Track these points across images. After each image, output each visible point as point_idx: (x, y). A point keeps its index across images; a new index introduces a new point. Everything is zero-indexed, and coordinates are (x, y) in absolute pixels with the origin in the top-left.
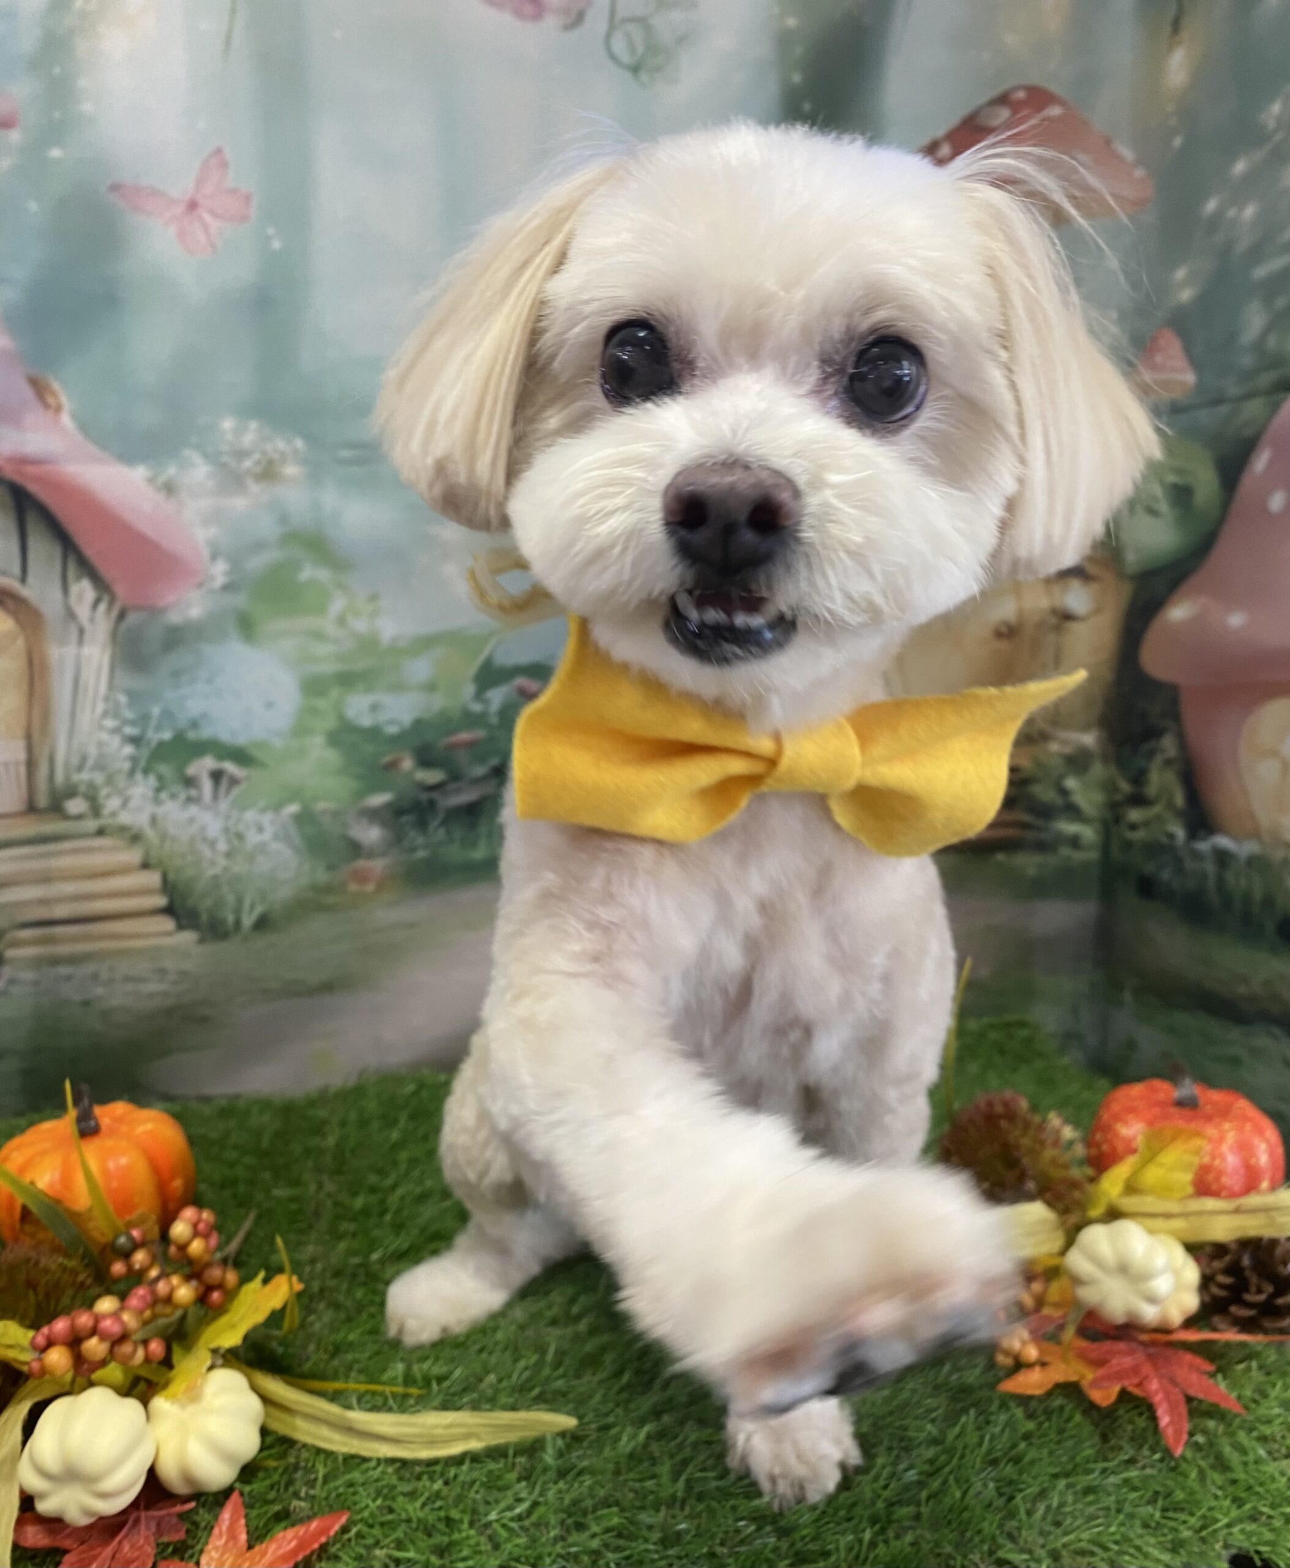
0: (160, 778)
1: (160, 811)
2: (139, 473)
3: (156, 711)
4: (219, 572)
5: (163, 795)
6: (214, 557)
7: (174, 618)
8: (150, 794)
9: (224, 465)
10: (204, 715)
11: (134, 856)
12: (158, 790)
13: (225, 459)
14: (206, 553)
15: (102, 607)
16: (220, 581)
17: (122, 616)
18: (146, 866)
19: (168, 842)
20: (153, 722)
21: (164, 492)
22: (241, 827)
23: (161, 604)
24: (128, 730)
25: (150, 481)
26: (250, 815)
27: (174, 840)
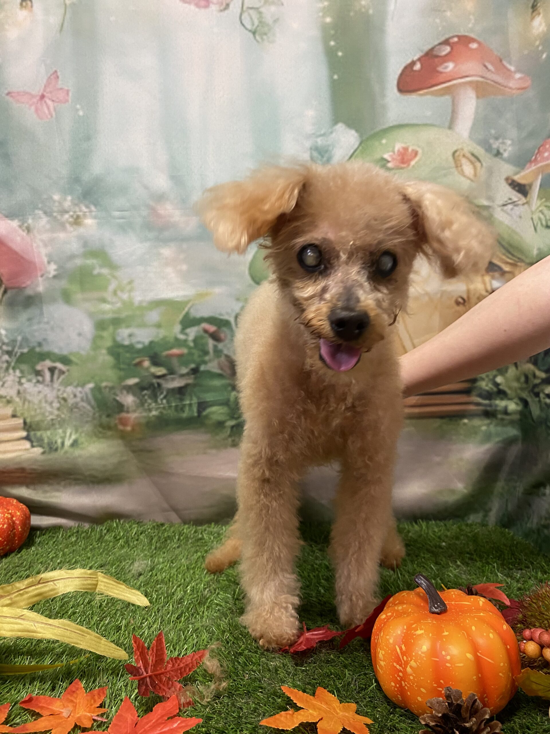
0: (22, 372)
1: (22, 388)
2: (15, 223)
3: (19, 338)
4: (52, 269)
5: (23, 380)
6: (49, 262)
7: (29, 292)
8: (17, 379)
9: (55, 217)
10: (45, 340)
11: (9, 410)
12: (20, 378)
13: (55, 214)
14: (46, 260)
16: (53, 273)
17: (5, 292)
18: (14, 416)
19: (27, 403)
20: (18, 344)
21: (26, 231)
22: (65, 395)
23: (24, 286)
24: (5, 348)
25: (20, 227)
26: (69, 389)
27: (29, 402)
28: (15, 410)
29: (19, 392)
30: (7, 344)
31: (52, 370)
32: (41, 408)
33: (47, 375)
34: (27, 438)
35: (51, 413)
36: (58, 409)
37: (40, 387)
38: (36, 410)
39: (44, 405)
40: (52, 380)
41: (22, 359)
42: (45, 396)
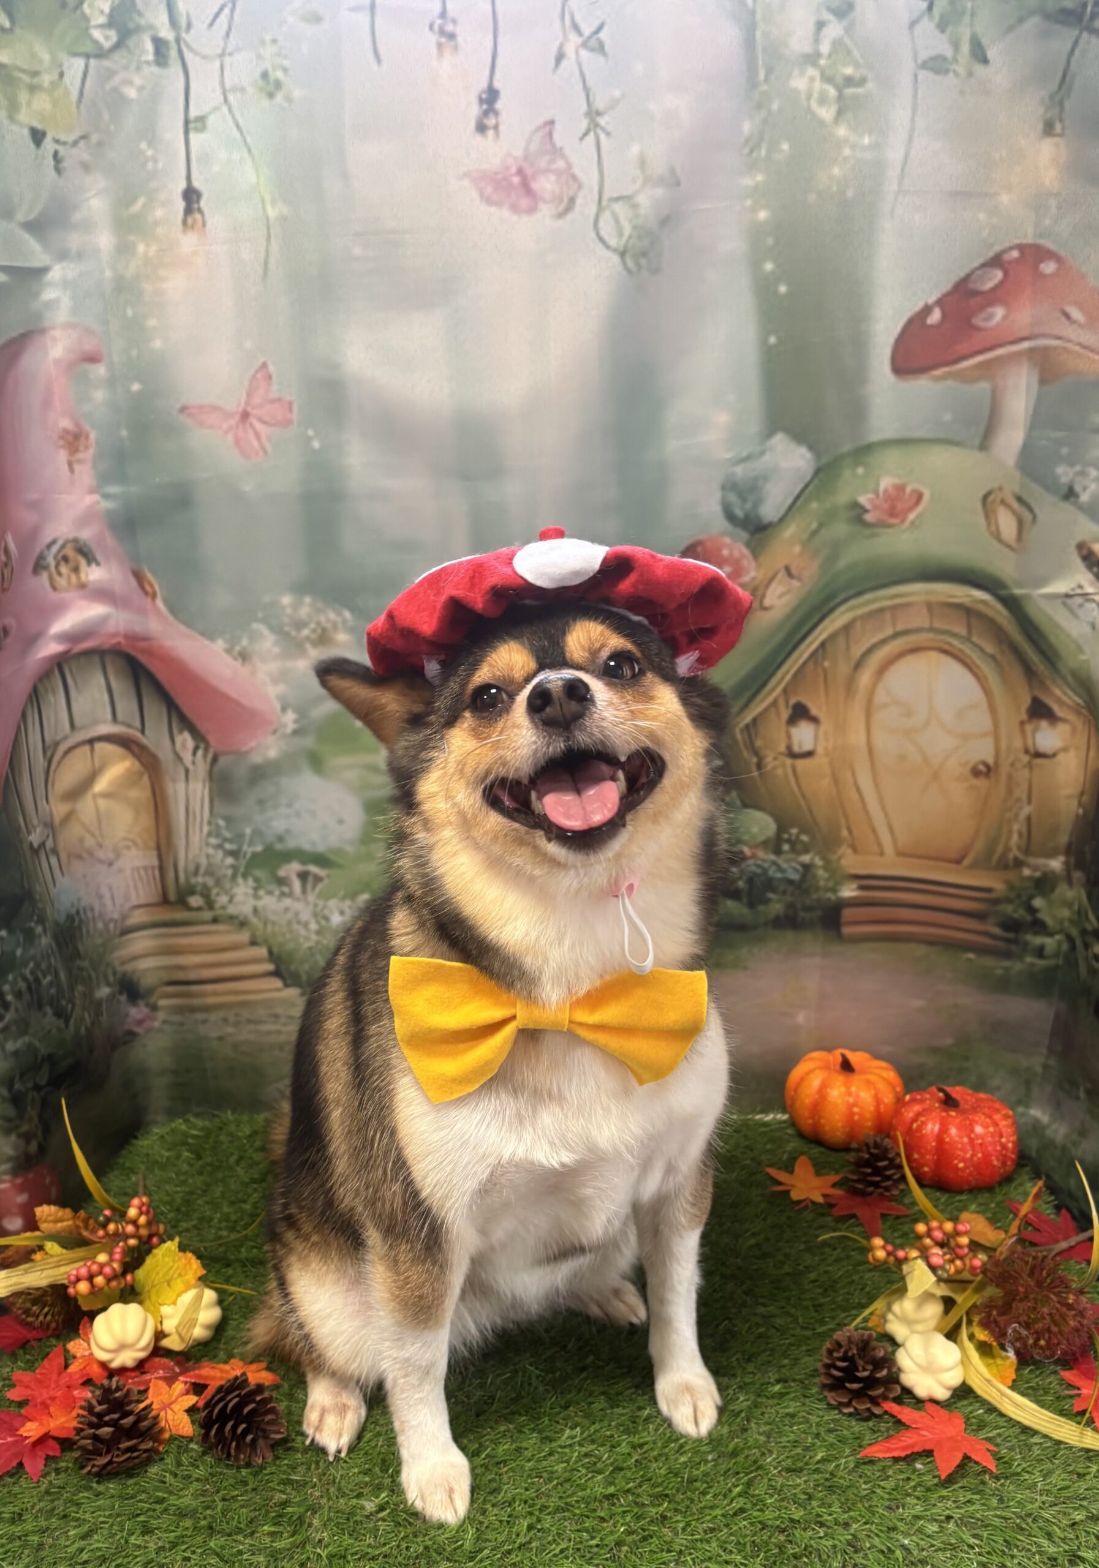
0: (257, 880)
1: (260, 904)
2: (220, 644)
3: (248, 831)
4: (289, 719)
5: (261, 893)
6: (284, 709)
7: (257, 759)
8: (251, 892)
9: (287, 634)
10: (288, 831)
11: (244, 937)
12: (256, 889)
13: (287, 629)
14: (278, 706)
15: (200, 753)
16: (291, 727)
17: (215, 759)
18: (253, 943)
19: (269, 927)
20: (247, 839)
21: (240, 660)
22: (326, 912)
23: (244, 749)
24: (228, 846)
25: (228, 651)
26: (333, 903)
27: (274, 923)
28: (253, 936)
29: (255, 911)
30: (231, 841)
31: (303, 876)
32: (291, 931)
33: (297, 885)
34: (277, 974)
35: (307, 939)
36: (318, 932)
37: (287, 902)
38: (284, 935)
39: (295, 926)
40: (304, 891)
41: (256, 861)
42: (297, 914)
